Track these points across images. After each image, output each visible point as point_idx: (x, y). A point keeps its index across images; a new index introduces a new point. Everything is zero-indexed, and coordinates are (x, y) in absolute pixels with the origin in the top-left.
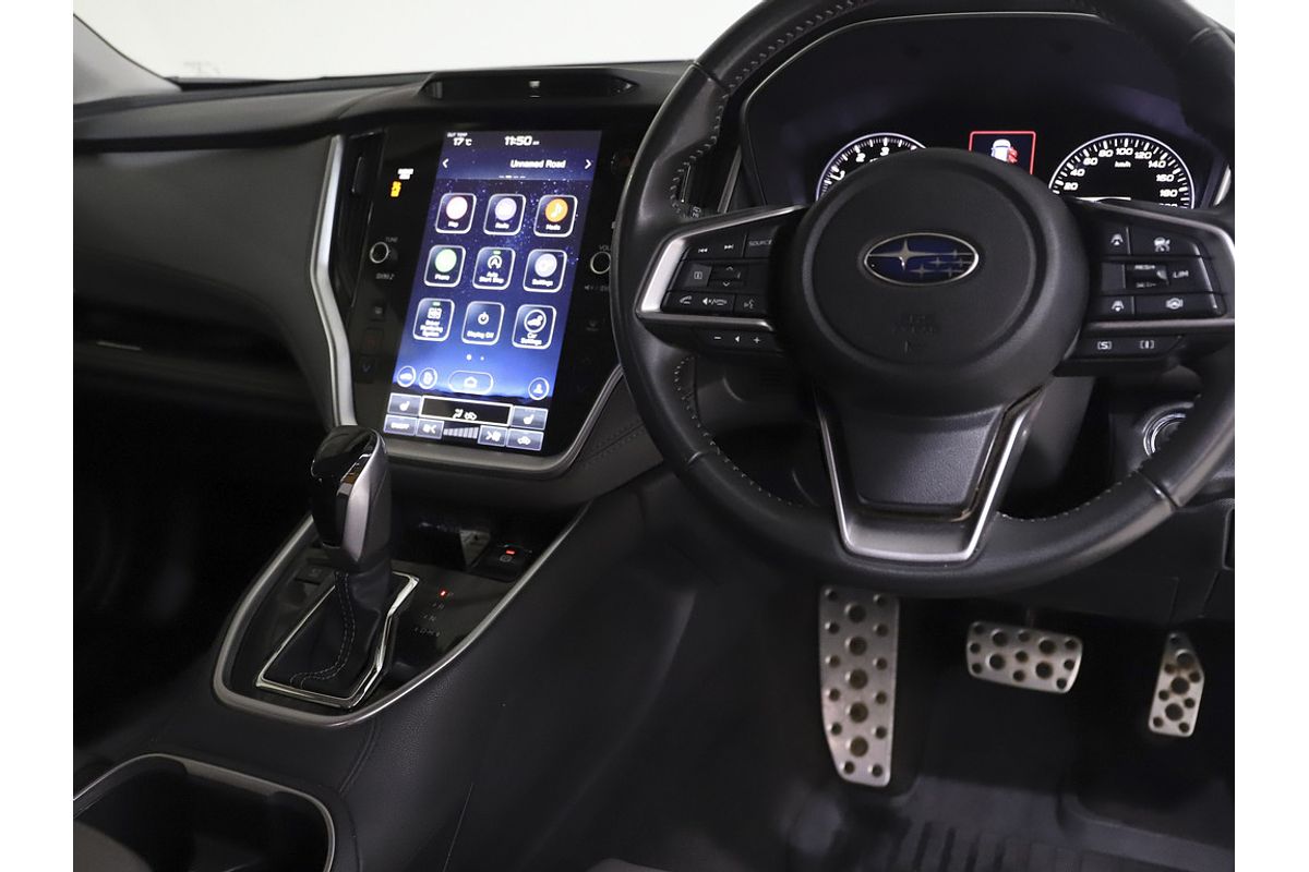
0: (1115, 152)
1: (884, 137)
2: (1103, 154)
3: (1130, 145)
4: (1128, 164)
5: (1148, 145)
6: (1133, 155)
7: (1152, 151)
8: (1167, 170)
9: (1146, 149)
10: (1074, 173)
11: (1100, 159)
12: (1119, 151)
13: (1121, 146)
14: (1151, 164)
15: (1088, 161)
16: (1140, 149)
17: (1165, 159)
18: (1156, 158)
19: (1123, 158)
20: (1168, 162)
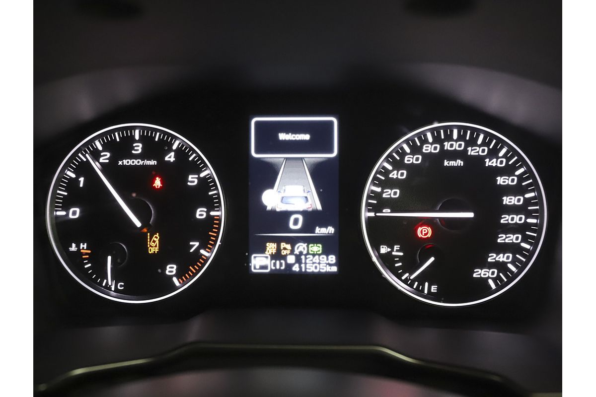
0: (442, 146)
1: (135, 128)
2: (428, 149)
3: (461, 138)
4: (460, 163)
5: (481, 137)
6: (465, 150)
7: (488, 145)
8: (508, 171)
9: (480, 142)
10: (394, 175)
11: (424, 155)
12: (447, 146)
13: (449, 138)
14: (488, 163)
15: (408, 160)
16: (472, 142)
17: (505, 156)
18: (493, 153)
19: (454, 155)
20: (508, 160)
